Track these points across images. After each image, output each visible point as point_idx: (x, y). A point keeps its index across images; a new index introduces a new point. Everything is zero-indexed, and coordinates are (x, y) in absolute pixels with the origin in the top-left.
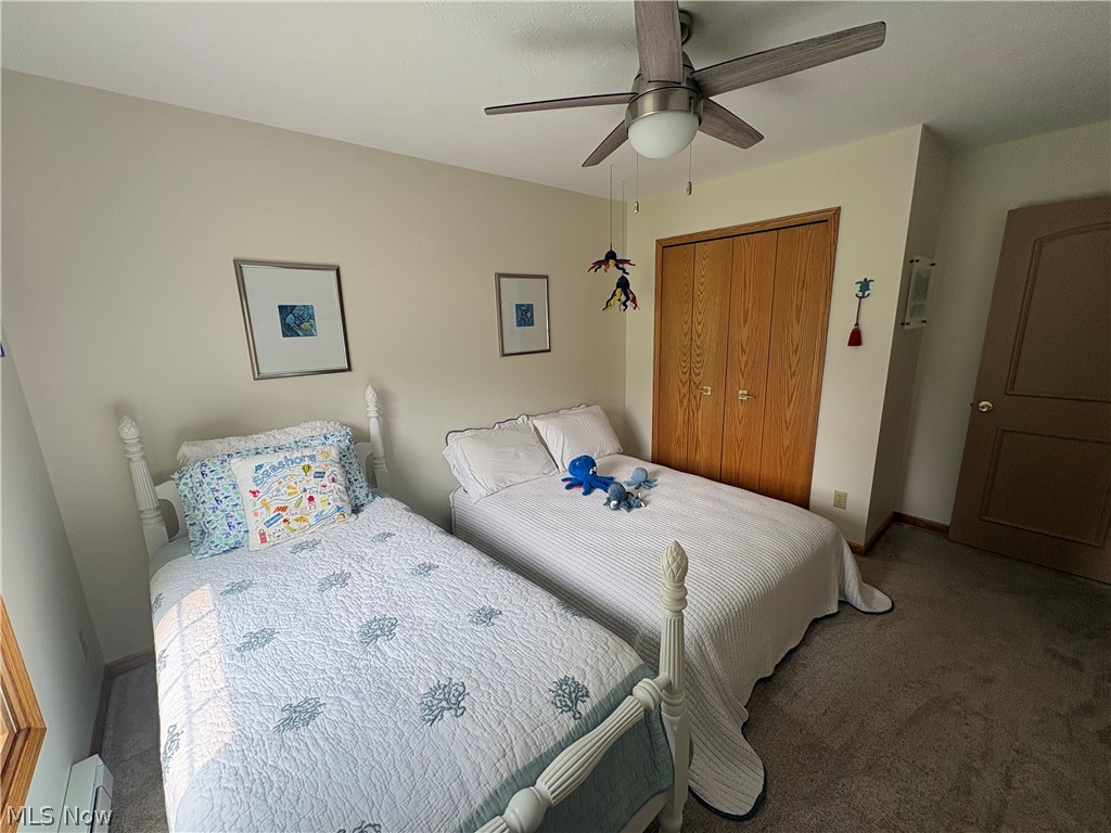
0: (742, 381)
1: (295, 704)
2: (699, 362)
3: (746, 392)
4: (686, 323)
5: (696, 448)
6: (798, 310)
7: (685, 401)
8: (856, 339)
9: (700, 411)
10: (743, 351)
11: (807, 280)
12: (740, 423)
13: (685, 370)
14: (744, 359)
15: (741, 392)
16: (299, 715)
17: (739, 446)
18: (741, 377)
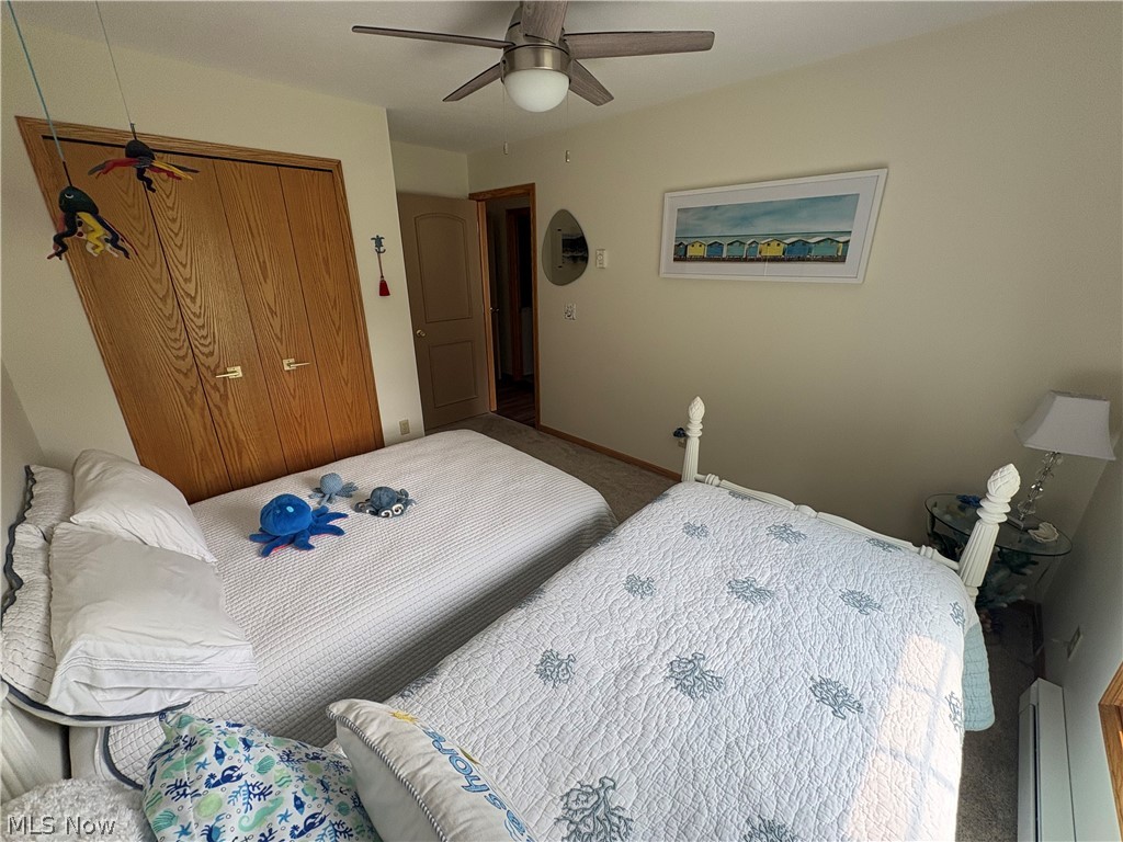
0: (282, 349)
1: (857, 610)
2: (205, 338)
3: (292, 360)
4: (159, 281)
5: (240, 454)
6: (326, 263)
7: (198, 398)
8: (384, 290)
9: (230, 403)
10: (273, 313)
11: (327, 231)
12: (294, 398)
13: (182, 353)
14: (276, 323)
15: (285, 362)
16: (861, 602)
17: (300, 424)
18: (278, 344)
